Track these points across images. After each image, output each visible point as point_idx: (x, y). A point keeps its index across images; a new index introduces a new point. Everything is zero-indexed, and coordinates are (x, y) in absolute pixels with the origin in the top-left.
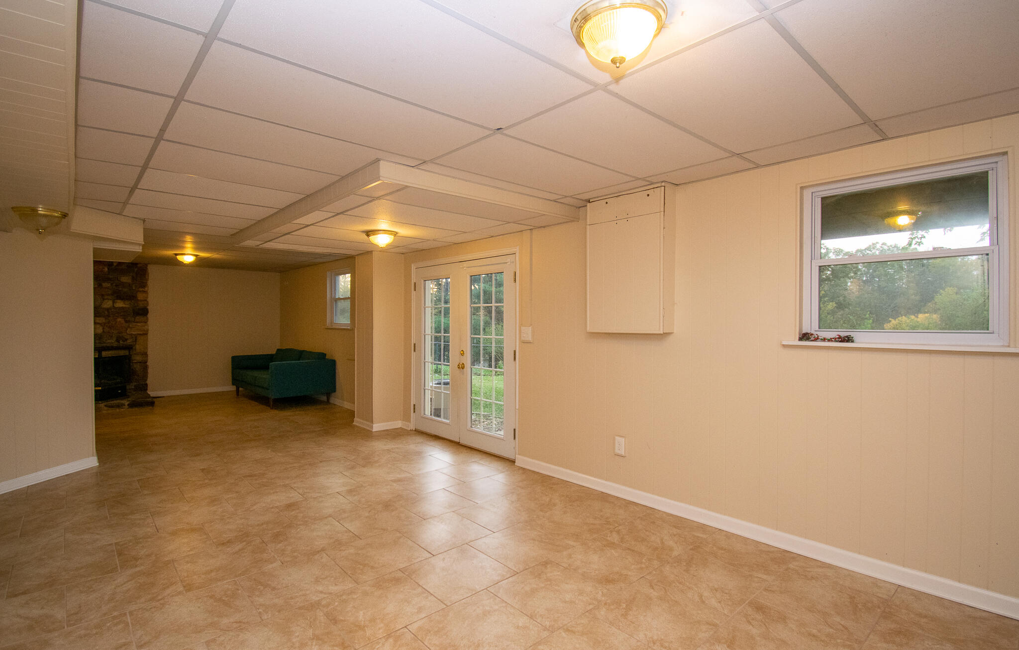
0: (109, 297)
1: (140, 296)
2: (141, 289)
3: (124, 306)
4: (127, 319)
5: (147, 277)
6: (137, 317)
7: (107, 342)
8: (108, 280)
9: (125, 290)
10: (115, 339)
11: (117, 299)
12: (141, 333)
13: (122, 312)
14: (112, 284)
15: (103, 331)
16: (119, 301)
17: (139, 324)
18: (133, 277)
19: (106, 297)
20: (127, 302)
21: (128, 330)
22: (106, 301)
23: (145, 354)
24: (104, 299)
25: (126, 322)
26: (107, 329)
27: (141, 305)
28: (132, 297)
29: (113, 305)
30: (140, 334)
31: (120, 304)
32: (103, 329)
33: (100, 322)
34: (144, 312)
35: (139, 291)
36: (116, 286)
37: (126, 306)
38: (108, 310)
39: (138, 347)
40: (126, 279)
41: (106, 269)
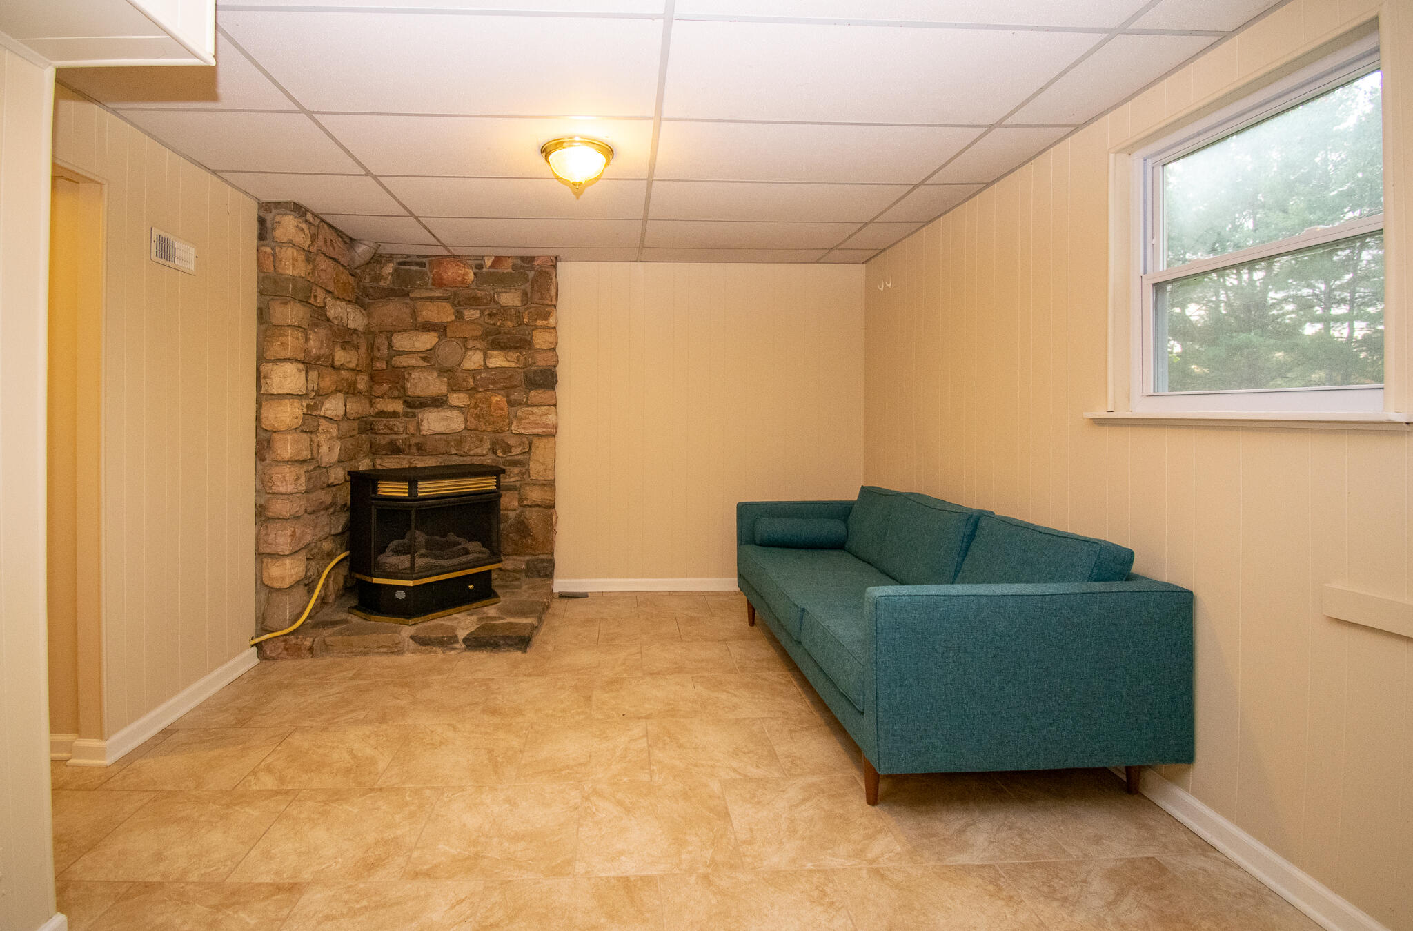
0: (477, 344)
1: (541, 339)
2: (539, 323)
3: (506, 364)
4: (512, 397)
5: (553, 292)
6: (533, 393)
7: (472, 453)
8: (473, 302)
9: (509, 324)
10: (488, 445)
11: (494, 349)
12: (539, 431)
13: (502, 381)
14: (482, 312)
15: (466, 428)
16: (496, 352)
17: (536, 410)
18: (525, 294)
19: (471, 344)
20: (513, 355)
21: (515, 423)
22: (470, 353)
23: (550, 485)
24: (467, 349)
25: (511, 404)
26: (473, 424)
27: (542, 361)
28: (521, 344)
29: (485, 360)
30: (538, 435)
31: (498, 360)
32: (466, 421)
33: (461, 405)
34: (546, 379)
35: (537, 327)
36: (491, 315)
37: (513, 365)
38: (474, 373)
39: (535, 468)
40: (510, 299)
41: (471, 276)
